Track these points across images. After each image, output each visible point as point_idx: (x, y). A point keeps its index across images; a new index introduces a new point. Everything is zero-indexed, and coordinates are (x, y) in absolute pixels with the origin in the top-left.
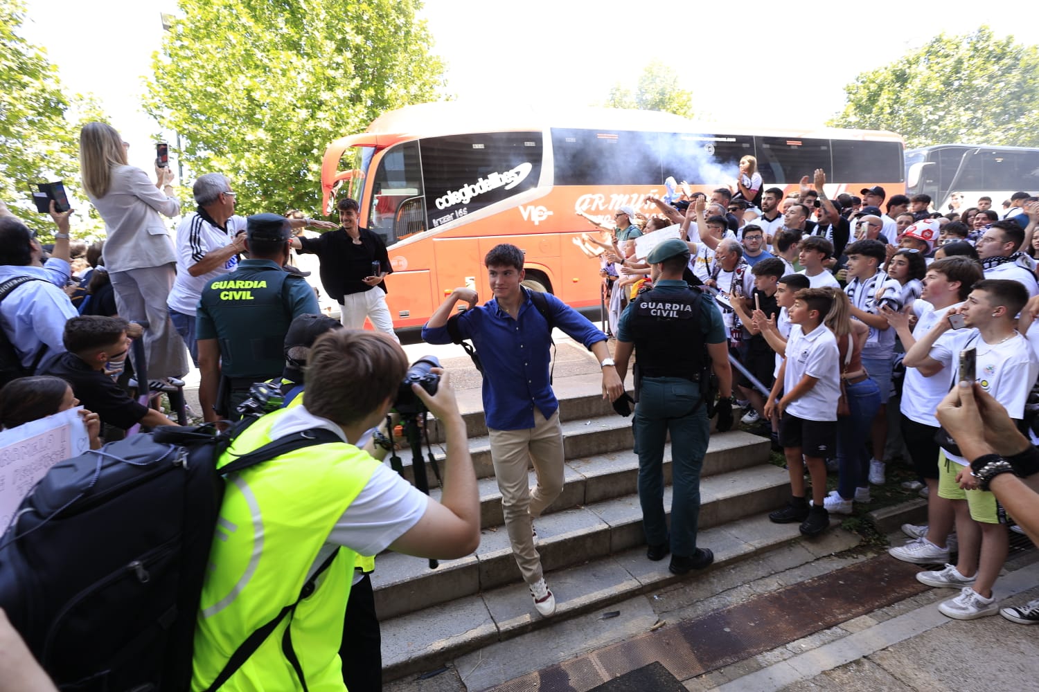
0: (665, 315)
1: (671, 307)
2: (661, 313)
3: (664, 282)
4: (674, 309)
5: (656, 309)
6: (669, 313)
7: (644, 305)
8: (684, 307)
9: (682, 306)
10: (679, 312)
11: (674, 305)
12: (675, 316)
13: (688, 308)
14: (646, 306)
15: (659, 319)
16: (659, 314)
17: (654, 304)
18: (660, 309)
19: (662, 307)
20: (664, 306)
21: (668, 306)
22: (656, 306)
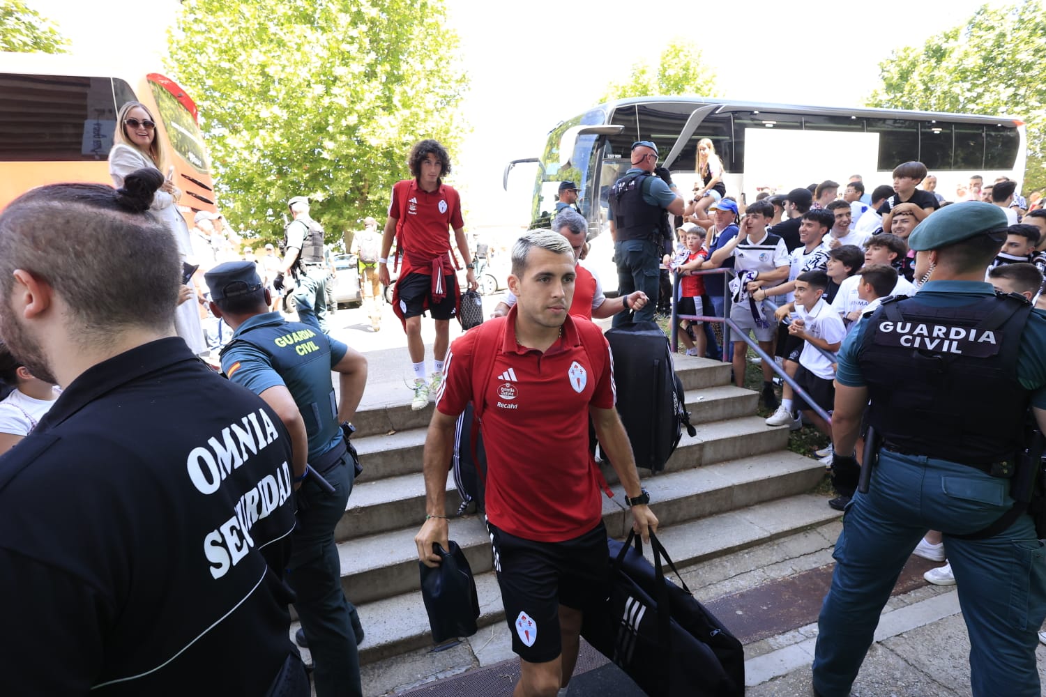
0: (930, 347)
1: (947, 334)
2: (923, 342)
3: (937, 284)
4: (952, 336)
5: (910, 335)
6: (941, 345)
7: (886, 327)
8: (978, 336)
9: (973, 332)
10: (963, 344)
11: (954, 330)
12: (954, 350)
13: (989, 337)
14: (891, 328)
15: (915, 354)
16: (917, 345)
17: (909, 326)
18: (919, 335)
19: (925, 332)
20: (930, 331)
21: (939, 331)
22: (913, 329)
